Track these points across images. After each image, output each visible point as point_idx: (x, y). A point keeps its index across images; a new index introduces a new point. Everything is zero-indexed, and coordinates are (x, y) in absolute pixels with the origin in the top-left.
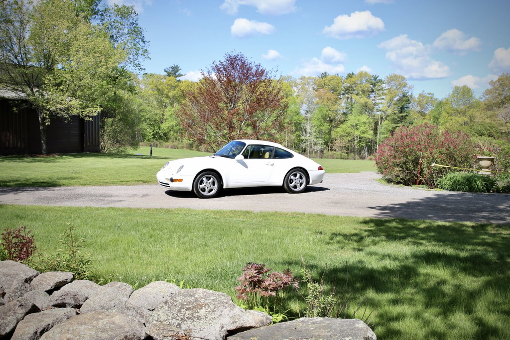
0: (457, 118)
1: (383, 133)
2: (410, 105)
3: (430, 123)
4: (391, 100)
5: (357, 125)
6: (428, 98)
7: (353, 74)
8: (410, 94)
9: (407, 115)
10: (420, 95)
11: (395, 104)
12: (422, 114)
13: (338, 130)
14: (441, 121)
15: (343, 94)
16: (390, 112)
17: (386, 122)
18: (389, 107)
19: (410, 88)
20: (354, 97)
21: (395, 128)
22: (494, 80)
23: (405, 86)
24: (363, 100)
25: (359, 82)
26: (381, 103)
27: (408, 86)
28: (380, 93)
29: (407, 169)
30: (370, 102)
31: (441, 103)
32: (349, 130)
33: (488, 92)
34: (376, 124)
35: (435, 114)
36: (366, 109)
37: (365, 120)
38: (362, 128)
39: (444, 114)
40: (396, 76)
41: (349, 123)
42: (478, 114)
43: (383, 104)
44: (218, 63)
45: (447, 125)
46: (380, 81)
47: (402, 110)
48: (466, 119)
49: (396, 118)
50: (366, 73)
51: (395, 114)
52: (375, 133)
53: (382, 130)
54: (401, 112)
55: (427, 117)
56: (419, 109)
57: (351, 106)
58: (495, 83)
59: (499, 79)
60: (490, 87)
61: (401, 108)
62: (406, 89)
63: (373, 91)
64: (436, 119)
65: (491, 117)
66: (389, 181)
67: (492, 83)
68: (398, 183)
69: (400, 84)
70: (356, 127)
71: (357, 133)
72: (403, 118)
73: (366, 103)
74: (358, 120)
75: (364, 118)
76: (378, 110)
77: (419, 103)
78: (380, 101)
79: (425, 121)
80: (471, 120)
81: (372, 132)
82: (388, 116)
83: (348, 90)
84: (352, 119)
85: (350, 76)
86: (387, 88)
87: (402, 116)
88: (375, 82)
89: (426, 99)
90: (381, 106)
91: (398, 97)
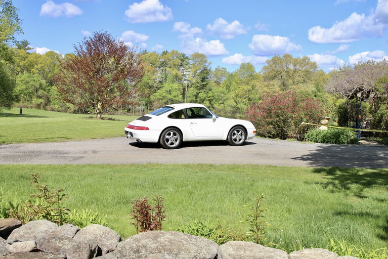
0: (243, 87)
1: (189, 97)
2: (209, 77)
3: (224, 89)
4: (195, 72)
5: (170, 91)
6: (222, 71)
7: (167, 52)
8: (209, 68)
9: (207, 84)
10: (216, 69)
11: (198, 76)
12: (218, 83)
13: (156, 94)
14: (232, 88)
15: (160, 67)
16: (194, 81)
17: (192, 88)
18: (193, 77)
19: (209, 64)
20: (168, 69)
21: (198, 94)
22: (269, 60)
23: (205, 62)
24: (175, 72)
25: (172, 58)
26: (188, 75)
27: (208, 62)
28: (187, 67)
29: (279, 126)
30: (180, 73)
31: (231, 75)
32: (164, 94)
33: (265, 68)
34: (184, 90)
35: (228, 83)
36: (177, 78)
37: (177, 87)
38: (174, 93)
39: (234, 83)
40: (199, 54)
41: (164, 89)
42: (258, 84)
43: (189, 75)
44: (89, 40)
45: (237, 91)
46: (187, 58)
47: (203, 80)
48: (250, 87)
49: (199, 85)
50: (177, 52)
51: (198, 83)
52: (184, 97)
53: (189, 95)
54: (202, 81)
55: (221, 85)
56: (215, 79)
57: (166, 76)
58: (270, 62)
59: (273, 59)
60: (267, 65)
61: (203, 78)
62: (207, 64)
63: (182, 65)
64: (228, 87)
65: (267, 86)
66: (262, 135)
67: (267, 62)
68: (270, 137)
69: (202, 60)
70: (170, 92)
71: (170, 97)
72: (204, 86)
73: (177, 74)
74: (171, 87)
75: (176, 85)
76: (185, 80)
77: (216, 76)
78: (187, 73)
79: (221, 89)
80: (253, 88)
81: (181, 96)
82: (193, 84)
83: (164, 64)
84: (167, 86)
85: (165, 53)
86: (192, 63)
87: (203, 85)
88: (183, 58)
89: (221, 72)
90: (187, 76)
91: (200, 70)
